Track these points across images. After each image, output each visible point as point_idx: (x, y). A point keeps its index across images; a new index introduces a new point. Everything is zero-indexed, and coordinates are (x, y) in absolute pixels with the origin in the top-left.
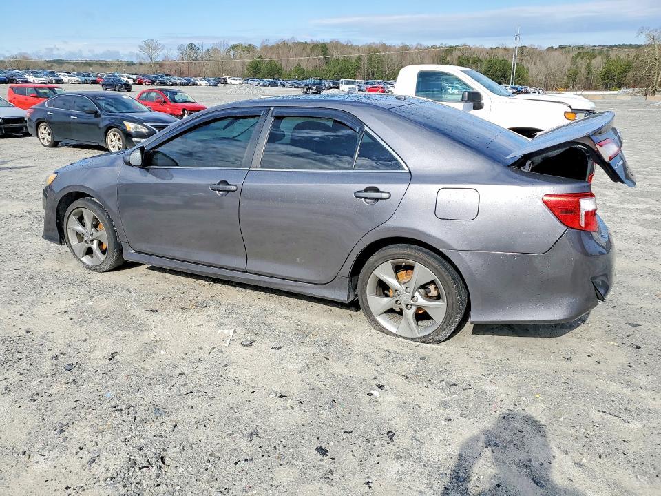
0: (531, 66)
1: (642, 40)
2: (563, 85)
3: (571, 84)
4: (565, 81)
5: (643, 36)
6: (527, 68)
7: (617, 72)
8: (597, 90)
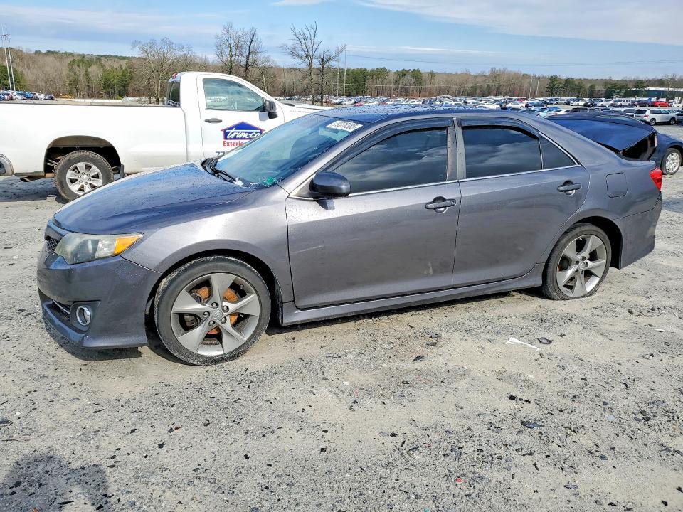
0: (25, 71)
1: (136, 53)
2: (67, 93)
3: (75, 90)
4: (68, 88)
5: (137, 49)
6: (21, 72)
7: (115, 81)
8: (101, 98)
